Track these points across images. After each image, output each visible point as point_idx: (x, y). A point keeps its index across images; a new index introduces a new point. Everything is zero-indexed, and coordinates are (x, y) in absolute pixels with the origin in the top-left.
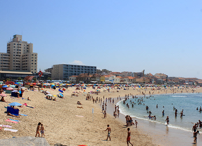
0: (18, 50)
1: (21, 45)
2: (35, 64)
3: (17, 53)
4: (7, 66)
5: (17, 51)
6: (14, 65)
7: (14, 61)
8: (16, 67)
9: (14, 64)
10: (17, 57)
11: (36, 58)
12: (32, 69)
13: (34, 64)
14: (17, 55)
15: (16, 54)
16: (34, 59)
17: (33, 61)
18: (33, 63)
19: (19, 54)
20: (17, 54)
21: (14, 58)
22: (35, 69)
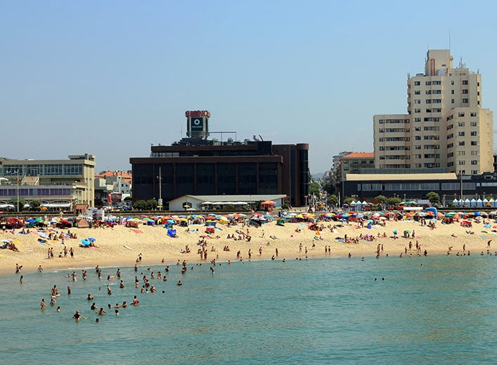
0: (429, 101)
1: (439, 83)
2: (473, 143)
3: (428, 111)
4: (403, 157)
5: (428, 106)
6: (418, 152)
7: (418, 138)
8: (426, 156)
9: (419, 148)
10: (428, 124)
11: (475, 125)
12: (462, 163)
13: (468, 143)
14: (426, 120)
15: (424, 114)
16: (468, 130)
17: (463, 134)
18: (462, 144)
19: (435, 115)
20: (428, 115)
21: (417, 130)
22: (474, 163)
